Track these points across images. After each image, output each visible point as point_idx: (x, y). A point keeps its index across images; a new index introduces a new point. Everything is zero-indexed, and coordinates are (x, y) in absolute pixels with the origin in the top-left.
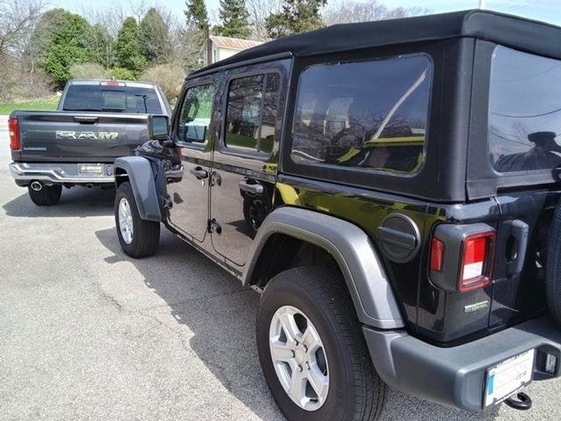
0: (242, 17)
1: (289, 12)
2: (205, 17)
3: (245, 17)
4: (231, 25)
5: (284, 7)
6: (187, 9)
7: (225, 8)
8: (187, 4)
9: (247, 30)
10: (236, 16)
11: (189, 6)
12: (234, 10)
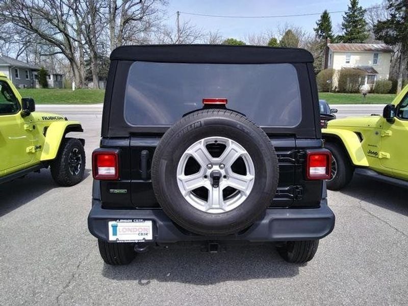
0: (360, 26)
1: (396, 17)
2: (330, 31)
3: (363, 26)
4: (351, 33)
5: (391, 15)
6: (316, 27)
7: (347, 21)
8: (316, 23)
9: (364, 35)
10: (356, 26)
11: (318, 24)
12: (354, 22)
